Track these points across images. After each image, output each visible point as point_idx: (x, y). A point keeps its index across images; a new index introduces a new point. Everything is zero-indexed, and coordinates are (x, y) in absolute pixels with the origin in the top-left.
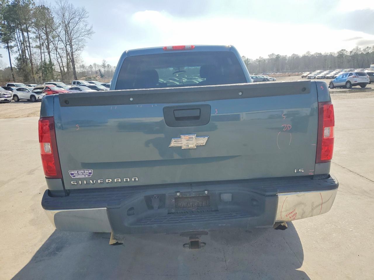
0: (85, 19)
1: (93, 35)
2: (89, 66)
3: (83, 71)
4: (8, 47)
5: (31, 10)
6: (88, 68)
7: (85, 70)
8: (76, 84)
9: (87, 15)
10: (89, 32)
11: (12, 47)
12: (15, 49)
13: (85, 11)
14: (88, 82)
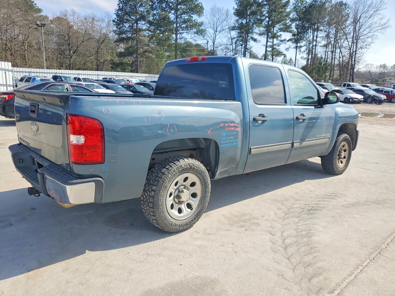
0: (381, 12)
1: (388, 29)
2: (393, 65)
3: (383, 71)
4: (296, 47)
5: (327, 8)
6: (390, 68)
7: (386, 71)
8: (346, 86)
9: (385, 6)
10: (384, 27)
11: (301, 47)
12: (303, 49)
13: (382, 3)
14: (361, 85)
